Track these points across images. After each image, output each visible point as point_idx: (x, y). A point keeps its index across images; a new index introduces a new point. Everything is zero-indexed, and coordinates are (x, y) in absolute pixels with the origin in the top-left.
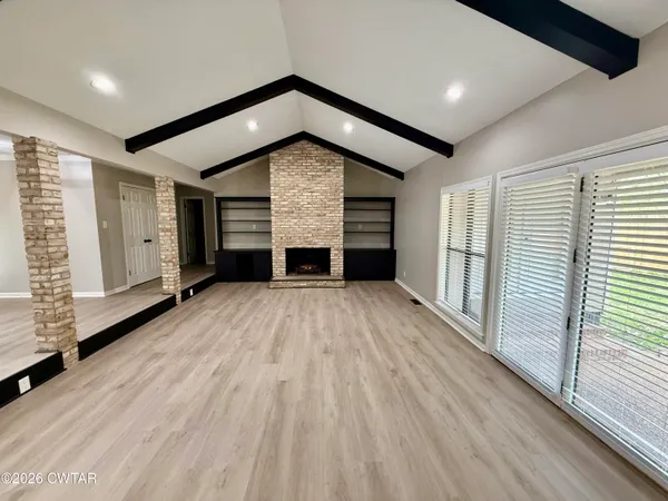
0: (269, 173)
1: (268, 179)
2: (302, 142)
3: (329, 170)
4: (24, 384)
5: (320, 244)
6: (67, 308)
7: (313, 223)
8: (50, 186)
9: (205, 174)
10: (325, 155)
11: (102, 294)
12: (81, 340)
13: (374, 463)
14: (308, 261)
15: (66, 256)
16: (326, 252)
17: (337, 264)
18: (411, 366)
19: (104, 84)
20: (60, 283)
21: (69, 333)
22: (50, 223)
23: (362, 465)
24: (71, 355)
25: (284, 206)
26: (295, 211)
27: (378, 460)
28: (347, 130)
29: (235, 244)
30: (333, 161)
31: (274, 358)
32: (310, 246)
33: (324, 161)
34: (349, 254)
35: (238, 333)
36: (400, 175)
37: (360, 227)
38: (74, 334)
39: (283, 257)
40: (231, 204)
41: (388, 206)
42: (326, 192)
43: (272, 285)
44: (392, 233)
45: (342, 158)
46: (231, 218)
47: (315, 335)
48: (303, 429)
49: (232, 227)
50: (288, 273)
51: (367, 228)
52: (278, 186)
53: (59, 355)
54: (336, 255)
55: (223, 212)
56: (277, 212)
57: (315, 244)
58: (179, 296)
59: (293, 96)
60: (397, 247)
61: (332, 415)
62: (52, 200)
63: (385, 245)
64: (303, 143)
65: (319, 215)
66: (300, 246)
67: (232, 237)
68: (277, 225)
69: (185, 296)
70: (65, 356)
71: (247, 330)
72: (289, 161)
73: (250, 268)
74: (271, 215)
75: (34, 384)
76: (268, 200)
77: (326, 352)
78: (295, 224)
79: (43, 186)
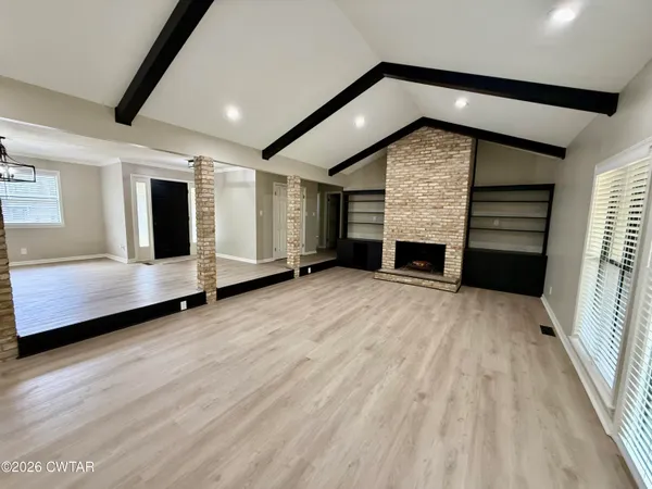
0: (386, 165)
1: (385, 172)
2: (422, 129)
3: (451, 157)
4: (184, 305)
5: (434, 240)
6: (212, 264)
7: (427, 215)
8: (206, 186)
9: (333, 172)
10: (448, 139)
11: (255, 262)
12: (219, 287)
13: (308, 464)
14: (420, 258)
15: (214, 231)
16: (441, 249)
17: (454, 264)
18: (452, 399)
19: (233, 113)
20: (209, 248)
21: (211, 282)
22: (206, 209)
23: (297, 458)
24: (211, 295)
25: (398, 198)
26: (409, 202)
27: (314, 464)
28: (460, 105)
29: (357, 233)
30: (457, 145)
31: (320, 338)
32: (421, 241)
33: (446, 146)
34: (469, 255)
35: (314, 309)
36: (559, 152)
37: (496, 223)
38: (215, 283)
39: (393, 250)
40: (357, 197)
41: (544, 195)
42: (445, 181)
43: (377, 275)
44: (546, 233)
45: (470, 140)
46: (355, 210)
47: (375, 330)
48: (285, 402)
49: (355, 218)
50: (397, 266)
51: (506, 225)
52: (393, 178)
53: (204, 294)
54: (452, 254)
55: (350, 205)
56: (390, 204)
57: (428, 239)
58: (297, 272)
59: (387, 84)
60: (549, 253)
61: (317, 404)
62: (208, 195)
63: (536, 249)
64: (424, 130)
65: (435, 208)
66: (411, 240)
67: (355, 227)
68: (390, 216)
69: (303, 272)
70: (208, 295)
71: (322, 309)
72: (406, 151)
73: (364, 258)
74: (384, 208)
75: (189, 306)
76: (383, 192)
77: (368, 349)
78: (408, 217)
79: (204, 186)
